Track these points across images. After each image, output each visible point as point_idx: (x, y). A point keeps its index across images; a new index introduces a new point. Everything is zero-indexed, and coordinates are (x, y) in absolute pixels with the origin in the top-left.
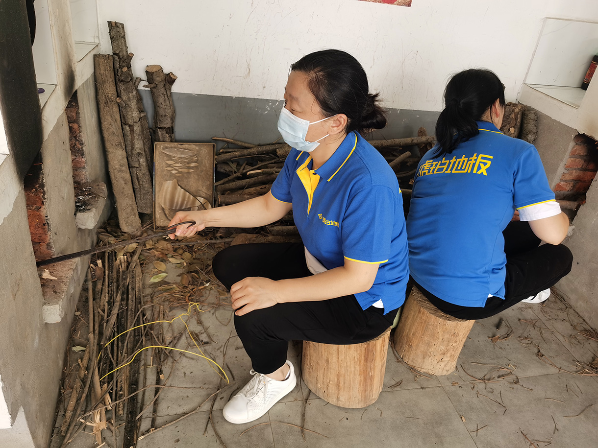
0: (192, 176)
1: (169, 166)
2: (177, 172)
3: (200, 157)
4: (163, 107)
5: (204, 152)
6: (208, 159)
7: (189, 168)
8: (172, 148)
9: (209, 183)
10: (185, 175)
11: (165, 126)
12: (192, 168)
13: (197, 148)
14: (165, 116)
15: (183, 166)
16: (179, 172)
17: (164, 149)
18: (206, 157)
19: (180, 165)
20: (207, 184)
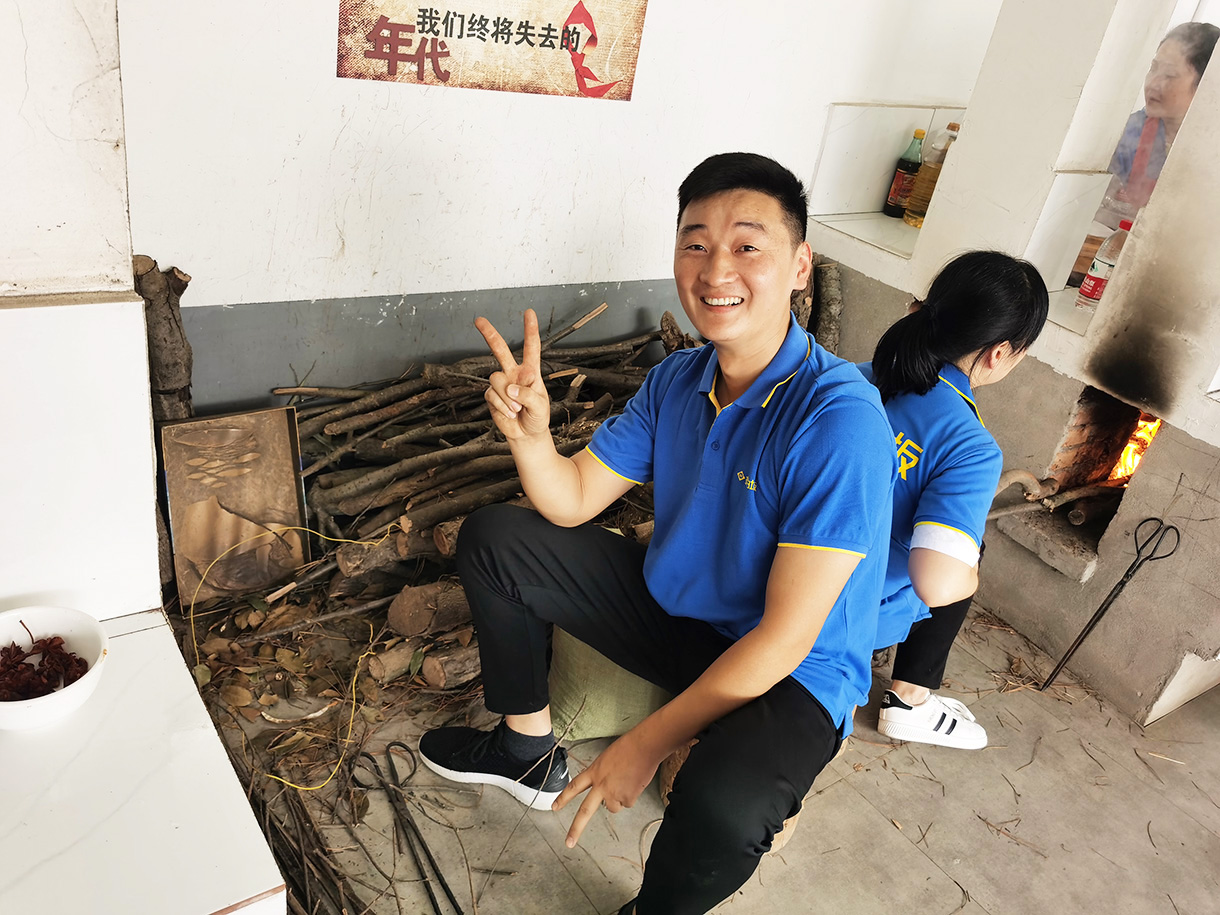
0: (248, 481)
1: (196, 469)
2: (215, 479)
3: (262, 438)
4: (170, 346)
5: (268, 426)
6: (279, 439)
7: (242, 465)
8: (196, 430)
9: (287, 489)
10: (234, 482)
11: (175, 386)
12: (246, 464)
13: (253, 421)
14: (175, 364)
15: (227, 464)
16: (220, 479)
17: (177, 435)
18: (274, 435)
19: (218, 463)
20: (284, 493)
